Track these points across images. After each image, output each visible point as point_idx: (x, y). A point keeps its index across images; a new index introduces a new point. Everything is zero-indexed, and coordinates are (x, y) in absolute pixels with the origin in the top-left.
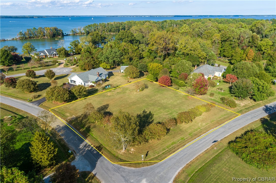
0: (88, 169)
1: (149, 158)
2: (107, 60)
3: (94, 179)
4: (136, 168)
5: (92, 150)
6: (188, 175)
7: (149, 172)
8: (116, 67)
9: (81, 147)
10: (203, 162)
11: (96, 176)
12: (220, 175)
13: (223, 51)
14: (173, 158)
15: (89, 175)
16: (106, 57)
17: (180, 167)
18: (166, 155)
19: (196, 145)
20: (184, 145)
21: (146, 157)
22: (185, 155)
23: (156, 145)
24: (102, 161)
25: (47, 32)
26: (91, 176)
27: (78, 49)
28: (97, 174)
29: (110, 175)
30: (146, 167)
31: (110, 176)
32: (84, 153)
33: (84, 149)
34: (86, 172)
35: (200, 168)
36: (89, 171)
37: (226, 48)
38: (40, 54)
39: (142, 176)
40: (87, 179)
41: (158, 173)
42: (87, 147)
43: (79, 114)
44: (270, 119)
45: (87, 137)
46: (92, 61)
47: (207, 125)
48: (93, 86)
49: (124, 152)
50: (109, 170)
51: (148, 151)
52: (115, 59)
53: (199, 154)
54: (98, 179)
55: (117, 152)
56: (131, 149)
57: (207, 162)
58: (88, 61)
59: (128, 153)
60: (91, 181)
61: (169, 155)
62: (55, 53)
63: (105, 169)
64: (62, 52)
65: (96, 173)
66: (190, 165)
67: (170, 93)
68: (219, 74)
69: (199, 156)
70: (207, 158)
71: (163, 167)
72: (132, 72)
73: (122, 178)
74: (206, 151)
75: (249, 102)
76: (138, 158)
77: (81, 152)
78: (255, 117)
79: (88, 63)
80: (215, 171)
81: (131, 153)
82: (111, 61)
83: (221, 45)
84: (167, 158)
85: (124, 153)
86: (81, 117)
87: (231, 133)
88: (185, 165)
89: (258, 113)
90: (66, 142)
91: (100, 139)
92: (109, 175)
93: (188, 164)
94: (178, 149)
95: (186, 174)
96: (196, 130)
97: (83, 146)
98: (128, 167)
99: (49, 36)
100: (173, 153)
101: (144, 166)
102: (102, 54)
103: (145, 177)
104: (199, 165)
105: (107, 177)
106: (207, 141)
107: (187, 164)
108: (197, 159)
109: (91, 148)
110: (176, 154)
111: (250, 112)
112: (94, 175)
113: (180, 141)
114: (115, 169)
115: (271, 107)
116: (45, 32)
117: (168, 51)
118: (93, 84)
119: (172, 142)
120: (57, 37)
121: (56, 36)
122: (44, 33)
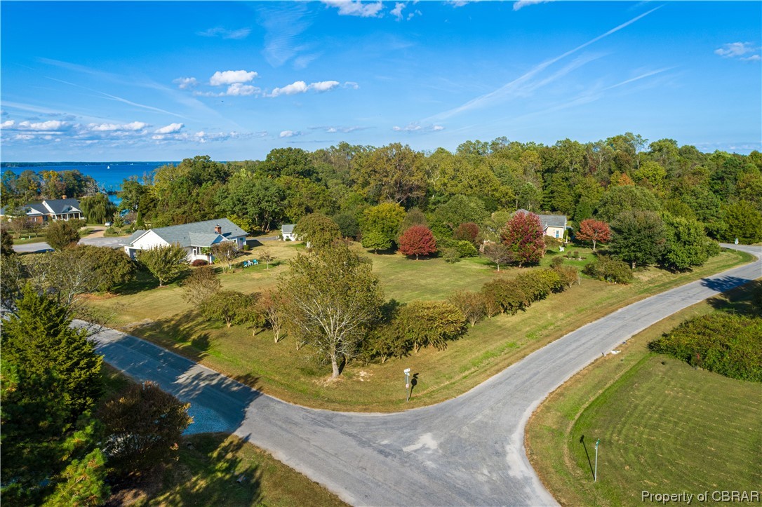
0: (219, 426)
1: (424, 390)
2: (239, 207)
3: (243, 449)
4: (389, 412)
5: (224, 386)
6: (566, 416)
7: (437, 418)
8: (266, 231)
9: (180, 381)
10: (596, 387)
11: (250, 441)
12: (664, 405)
13: (550, 197)
14: (501, 383)
15: (223, 442)
16: (239, 200)
17: (531, 401)
18: (477, 379)
19: (560, 355)
20: (524, 357)
21: (413, 388)
22: (535, 375)
23: (438, 360)
24: (267, 406)
25: (47, 184)
26: (231, 443)
27: (149, 201)
28: (251, 436)
29: (300, 436)
30: (422, 407)
31: (302, 438)
32: (197, 392)
33: (194, 383)
34: (211, 434)
35: (592, 399)
36: (220, 432)
37: (555, 188)
38: (28, 212)
39: (415, 429)
40: (215, 454)
41: (465, 417)
42: (203, 380)
43: (168, 315)
44: (731, 300)
45: (201, 358)
46: (196, 211)
47: (568, 317)
48: (205, 263)
49: (335, 380)
50: (296, 424)
51: (417, 374)
52: (264, 205)
53: (577, 370)
54: (258, 448)
55: (313, 384)
56: (358, 372)
57: (608, 385)
58: (185, 212)
59: (349, 382)
60: (233, 456)
61: (485, 379)
62: (74, 209)
63: (280, 423)
64: (96, 208)
65: (248, 434)
66: (561, 394)
67: (438, 267)
68: (558, 232)
69: (578, 374)
70: (606, 379)
71: (478, 404)
72: (319, 228)
73: (346, 438)
74: (592, 363)
75: (660, 274)
76: (389, 390)
77: (184, 392)
78: (690, 297)
79: (184, 216)
80: (643, 397)
81: (362, 380)
82: (252, 210)
83: (543, 181)
84: (482, 384)
85: (338, 382)
86: (172, 320)
87: (646, 327)
88: (546, 396)
89: (693, 290)
90: (128, 374)
91: (248, 361)
92: (297, 436)
93: (554, 392)
94: (508, 366)
95: (559, 414)
96: (545, 328)
97: (187, 379)
98: (362, 413)
99: (53, 194)
100: (497, 373)
101: (413, 408)
102: (226, 193)
103: (429, 429)
104: (588, 393)
105: (290, 441)
106: (586, 346)
107: (551, 393)
108: (576, 380)
109: (219, 381)
110: (508, 376)
111: (671, 290)
112: (240, 439)
113: (506, 351)
114: (315, 419)
115: (719, 280)
116: (43, 184)
117: (409, 194)
118: (204, 258)
119: (484, 351)
120: (78, 196)
121: (75, 194)
122: (39, 185)
